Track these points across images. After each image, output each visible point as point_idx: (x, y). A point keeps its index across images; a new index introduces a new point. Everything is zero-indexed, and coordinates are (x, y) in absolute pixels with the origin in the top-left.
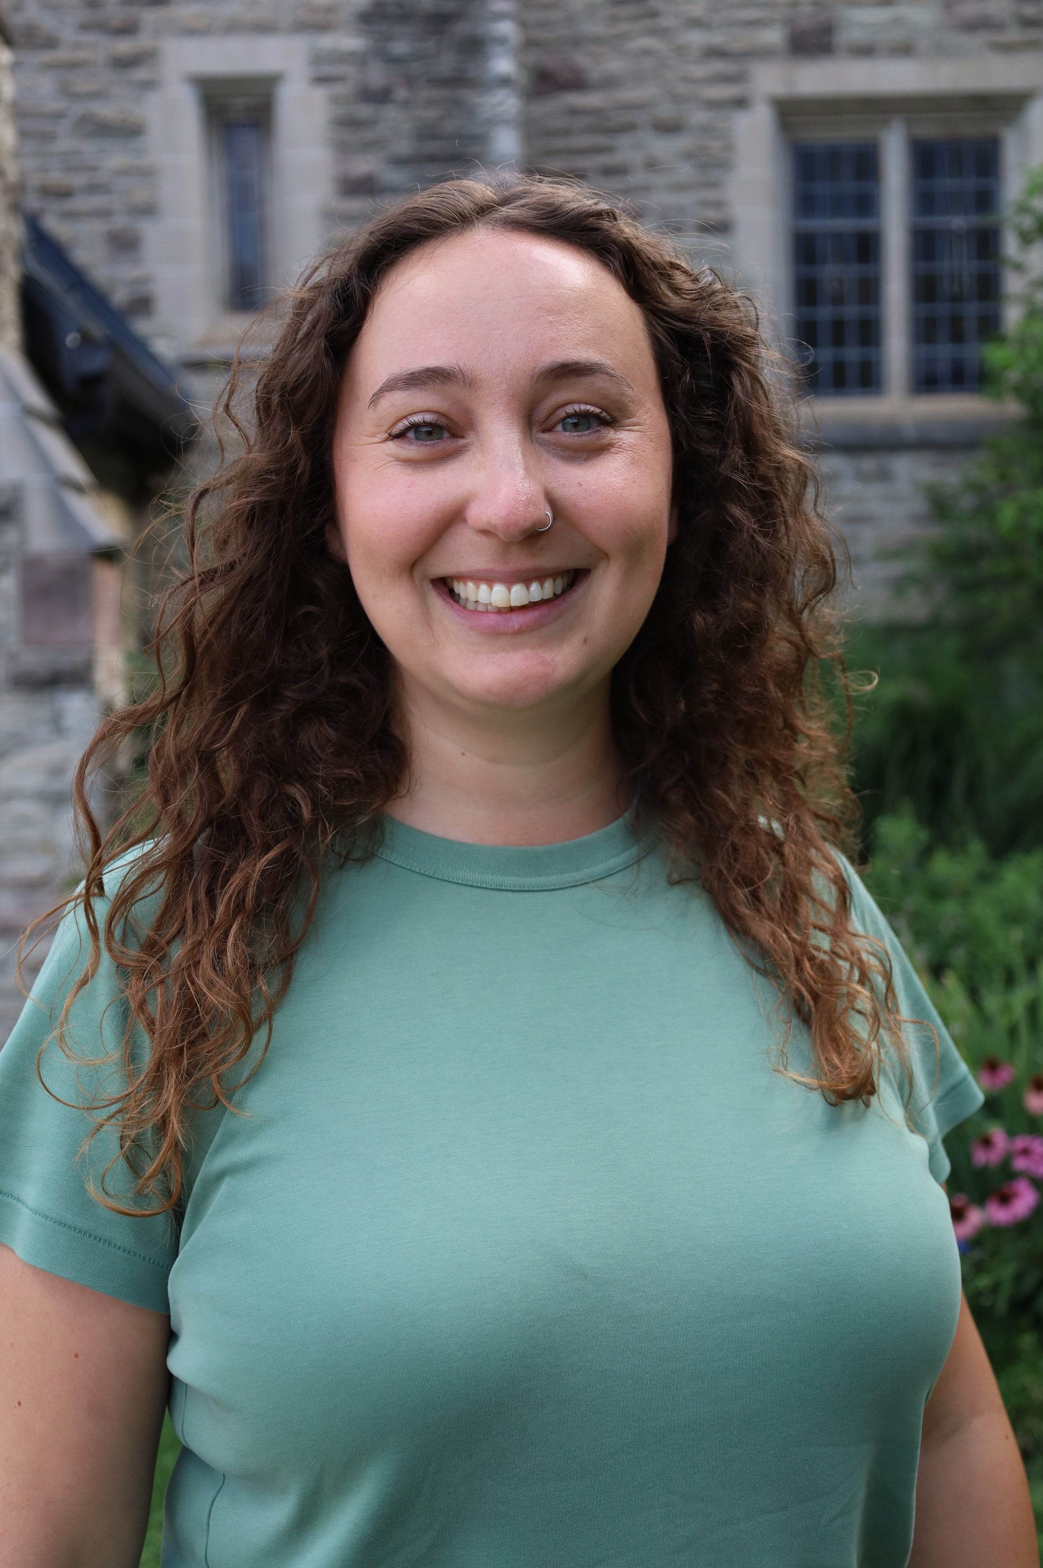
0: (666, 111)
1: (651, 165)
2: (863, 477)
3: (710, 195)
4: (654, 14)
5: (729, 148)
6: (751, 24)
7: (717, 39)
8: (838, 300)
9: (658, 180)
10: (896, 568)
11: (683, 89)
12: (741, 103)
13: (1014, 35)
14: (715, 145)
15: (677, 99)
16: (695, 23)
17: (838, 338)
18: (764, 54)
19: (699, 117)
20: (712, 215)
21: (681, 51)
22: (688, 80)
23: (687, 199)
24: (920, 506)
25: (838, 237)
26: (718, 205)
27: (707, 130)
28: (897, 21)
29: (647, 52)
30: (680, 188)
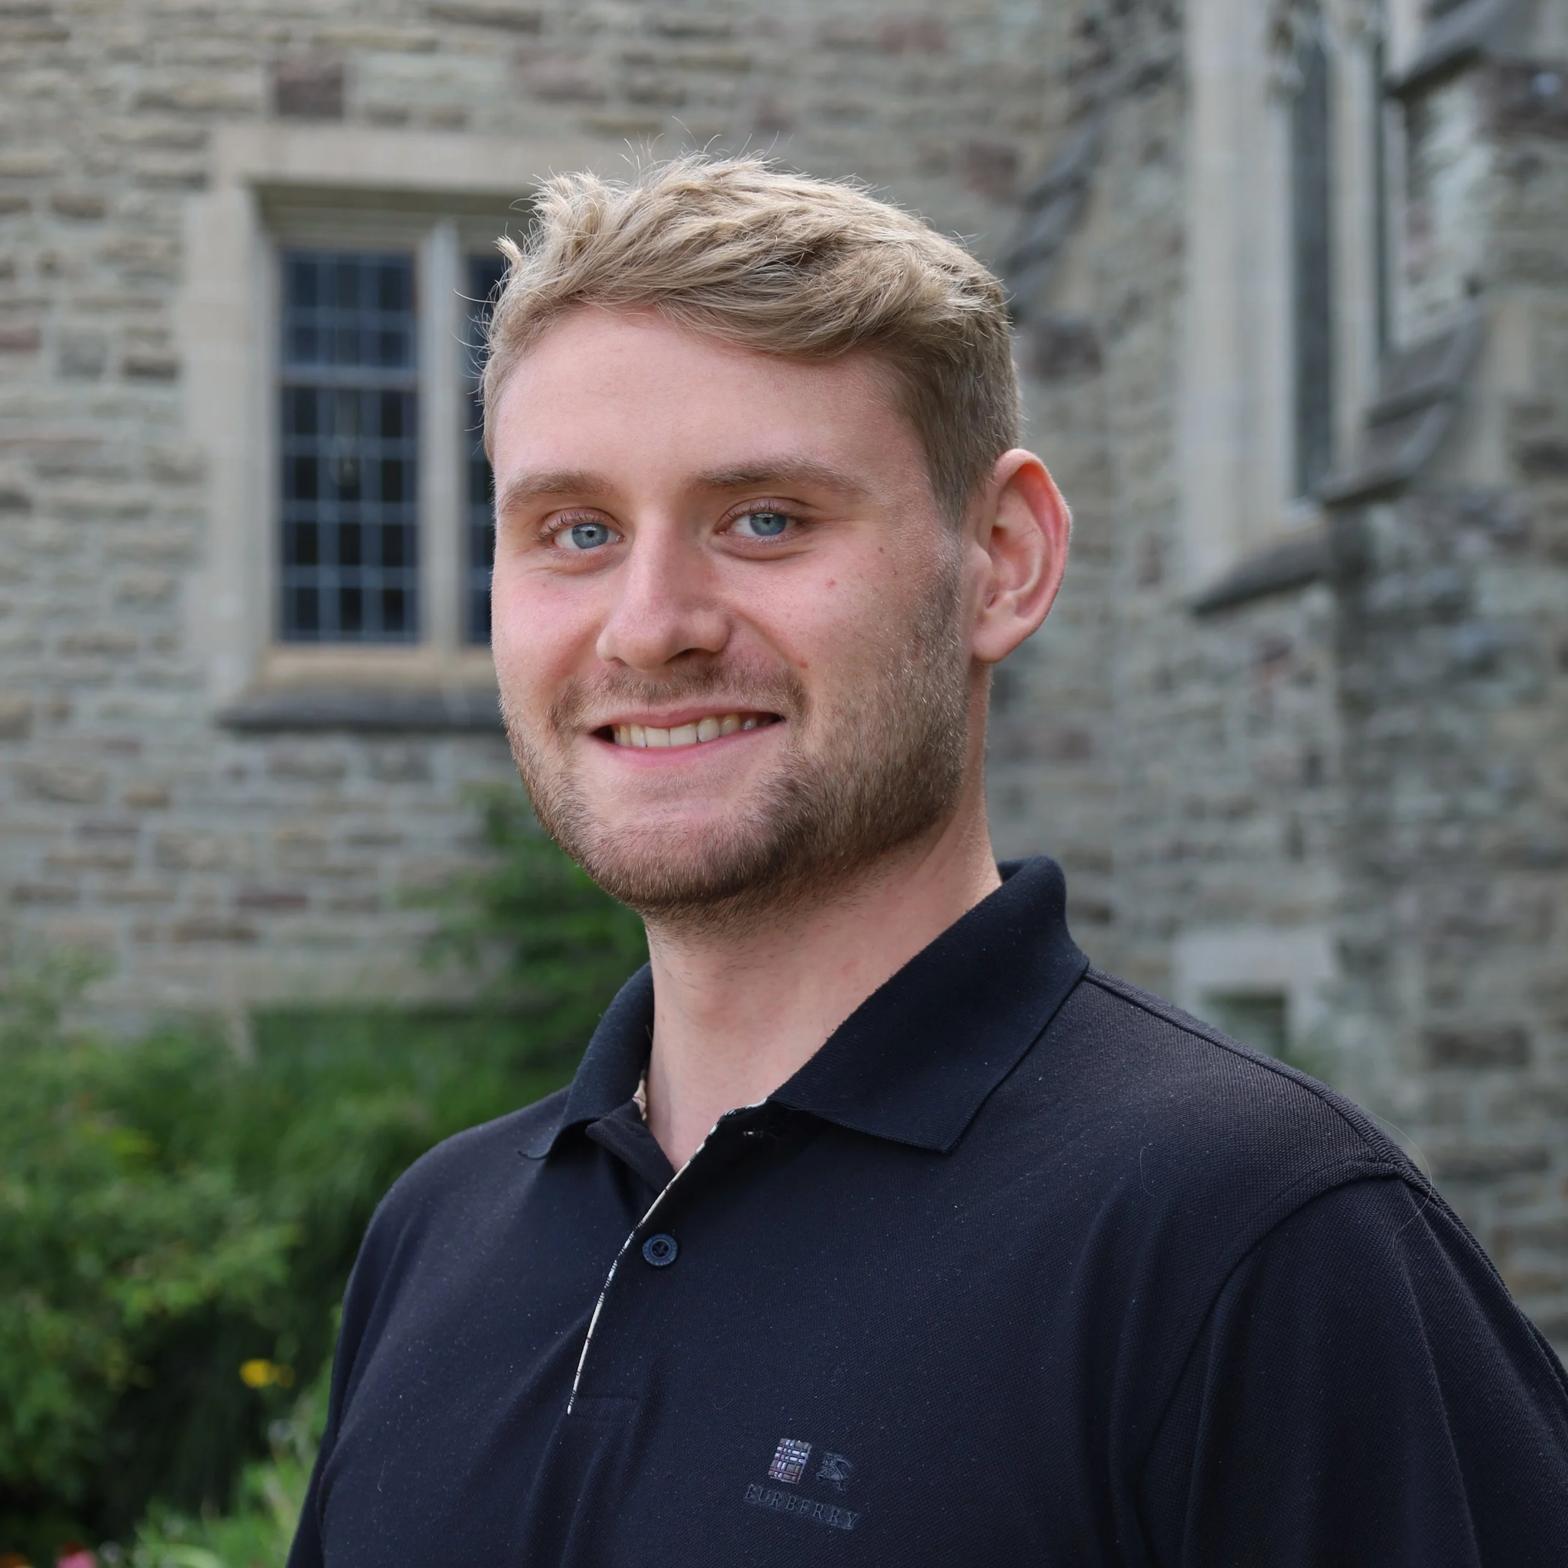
0: (76, 185)
1: (50, 268)
2: (380, 774)
3: (148, 321)
4: (62, 36)
5: (176, 250)
6: (215, 63)
7: (162, 80)
8: (350, 492)
9: (62, 291)
10: (421, 921)
11: (106, 155)
12: (197, 182)
13: (617, 112)
14: (157, 245)
15: (94, 170)
16: (123, 55)
17: (350, 555)
18: (237, 110)
19: (130, 199)
20: (145, 352)
21: (104, 96)
22: (109, 140)
23: (112, 324)
24: (470, 821)
25: (352, 396)
26: (161, 336)
27: (141, 219)
28: (441, 79)
29: (45, 93)
30: (99, 306)
